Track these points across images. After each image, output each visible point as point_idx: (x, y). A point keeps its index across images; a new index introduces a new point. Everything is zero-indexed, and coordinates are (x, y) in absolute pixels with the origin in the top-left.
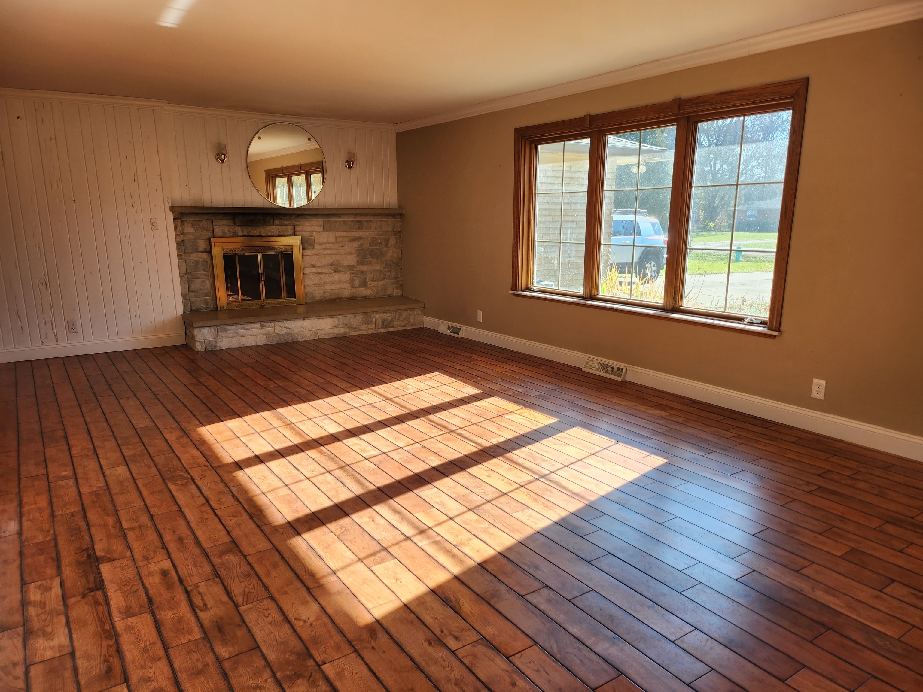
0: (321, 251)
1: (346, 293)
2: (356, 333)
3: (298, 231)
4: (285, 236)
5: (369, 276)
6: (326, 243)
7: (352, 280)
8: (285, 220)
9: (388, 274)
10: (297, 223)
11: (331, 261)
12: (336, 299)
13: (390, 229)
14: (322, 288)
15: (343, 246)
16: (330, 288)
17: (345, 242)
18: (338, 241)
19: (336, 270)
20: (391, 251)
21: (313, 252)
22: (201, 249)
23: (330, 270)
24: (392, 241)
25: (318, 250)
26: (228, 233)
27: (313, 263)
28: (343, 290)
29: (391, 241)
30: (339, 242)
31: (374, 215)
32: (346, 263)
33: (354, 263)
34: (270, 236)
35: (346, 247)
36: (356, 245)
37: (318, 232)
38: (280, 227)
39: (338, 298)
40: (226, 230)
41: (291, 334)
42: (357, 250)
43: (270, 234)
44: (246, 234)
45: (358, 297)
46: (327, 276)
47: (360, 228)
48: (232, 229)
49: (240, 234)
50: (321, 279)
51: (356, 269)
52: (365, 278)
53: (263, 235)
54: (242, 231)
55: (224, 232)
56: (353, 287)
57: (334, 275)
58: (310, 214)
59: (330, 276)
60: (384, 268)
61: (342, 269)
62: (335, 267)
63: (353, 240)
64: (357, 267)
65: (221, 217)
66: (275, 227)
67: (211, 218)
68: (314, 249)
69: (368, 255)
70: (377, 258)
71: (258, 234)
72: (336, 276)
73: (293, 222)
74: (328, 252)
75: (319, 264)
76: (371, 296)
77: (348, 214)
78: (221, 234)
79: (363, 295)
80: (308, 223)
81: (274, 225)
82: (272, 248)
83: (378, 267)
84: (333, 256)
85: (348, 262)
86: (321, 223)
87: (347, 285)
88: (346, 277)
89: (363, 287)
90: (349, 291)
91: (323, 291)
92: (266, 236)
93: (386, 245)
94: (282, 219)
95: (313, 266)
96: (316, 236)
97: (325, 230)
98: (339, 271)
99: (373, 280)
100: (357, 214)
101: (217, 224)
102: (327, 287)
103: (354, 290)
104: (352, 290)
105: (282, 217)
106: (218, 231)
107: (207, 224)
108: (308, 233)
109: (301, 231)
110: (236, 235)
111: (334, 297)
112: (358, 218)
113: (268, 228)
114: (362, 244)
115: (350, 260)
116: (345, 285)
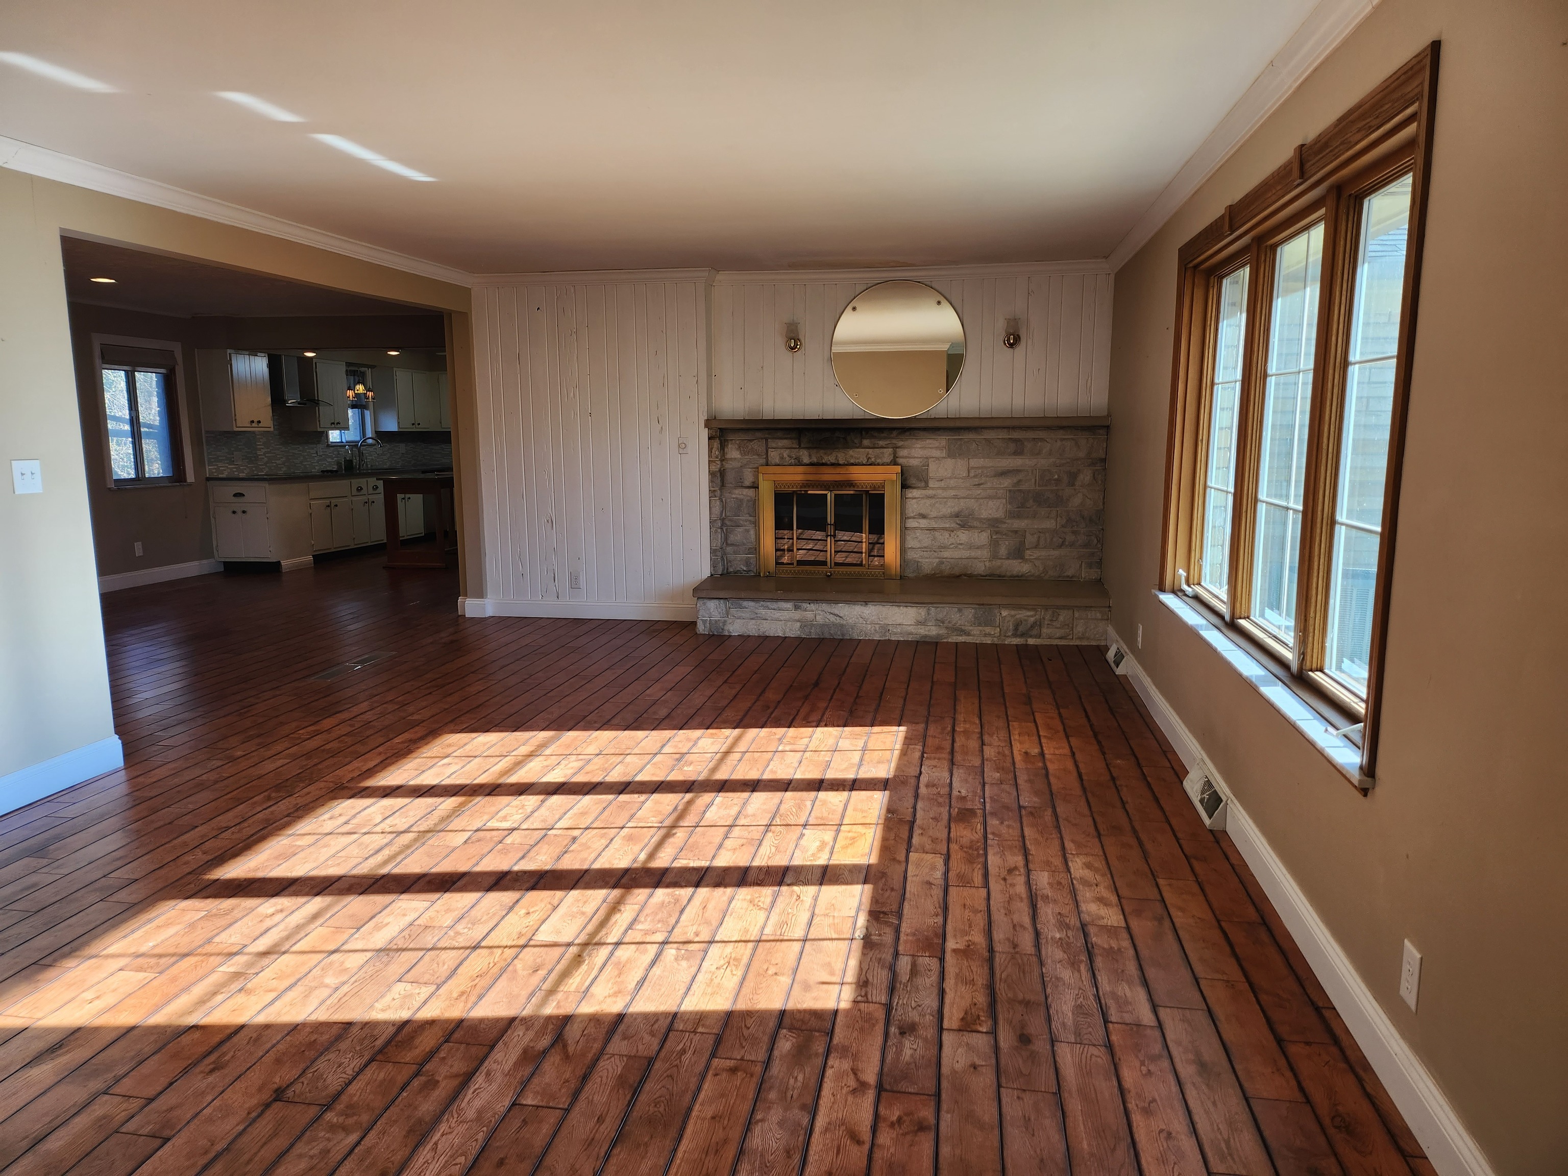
0: (940, 492)
1: (980, 568)
2: (961, 638)
3: (902, 457)
4: (878, 465)
5: (1030, 540)
6: (950, 478)
7: (994, 544)
8: (880, 439)
9: (1070, 538)
10: (900, 443)
11: (956, 509)
12: (960, 576)
13: (1081, 454)
14: (936, 554)
15: (982, 484)
16: (949, 556)
17: (987, 476)
18: (972, 474)
19: (964, 526)
20: (1080, 495)
21: (924, 492)
22: (747, 483)
23: (953, 525)
24: (1086, 476)
25: (933, 489)
26: (788, 458)
27: (923, 511)
28: (976, 560)
29: (1081, 476)
30: (975, 476)
31: (1048, 428)
32: (984, 514)
33: (1000, 514)
34: (853, 464)
35: (989, 485)
36: (1007, 482)
37: (937, 458)
38: (870, 451)
39: (965, 575)
40: (785, 455)
41: (842, 626)
42: (1010, 491)
43: (852, 461)
44: (815, 460)
45: (1004, 576)
46: (946, 534)
47: (1018, 453)
48: (794, 453)
49: (806, 460)
50: (934, 539)
51: (1004, 526)
52: (1022, 543)
53: (841, 462)
54: (810, 456)
55: (782, 458)
56: (995, 556)
57: (959, 533)
58: (925, 429)
59: (952, 534)
60: (1063, 526)
61: (976, 524)
62: (964, 521)
63: (1003, 474)
64: (1007, 521)
65: (779, 434)
66: (863, 450)
67: (767, 436)
68: (926, 486)
69: (1031, 501)
70: (1049, 507)
71: (833, 461)
72: (963, 536)
73: (894, 441)
74: (952, 493)
75: (934, 514)
76: (1032, 576)
77: (998, 428)
78: (777, 461)
79: (1015, 573)
80: (919, 444)
81: (860, 446)
82: (850, 484)
83: (1050, 524)
84: (962, 500)
85: (990, 512)
86: (943, 443)
87: (985, 553)
88: (983, 538)
89: (1015, 559)
90: (987, 564)
91: (937, 560)
92: (847, 465)
93: (1072, 484)
94: (874, 437)
95: (924, 516)
96: (932, 467)
97: (951, 455)
98: (971, 527)
99: (1036, 547)
100: (1014, 428)
101: (774, 445)
102: (946, 554)
103: (998, 563)
104: (994, 562)
105: (876, 434)
106: (774, 456)
107: (759, 446)
108: (919, 460)
109: (906, 457)
110: (799, 463)
111: (957, 571)
112: (1016, 435)
113: (851, 452)
114: (1020, 481)
115: (993, 509)
116: (978, 553)
